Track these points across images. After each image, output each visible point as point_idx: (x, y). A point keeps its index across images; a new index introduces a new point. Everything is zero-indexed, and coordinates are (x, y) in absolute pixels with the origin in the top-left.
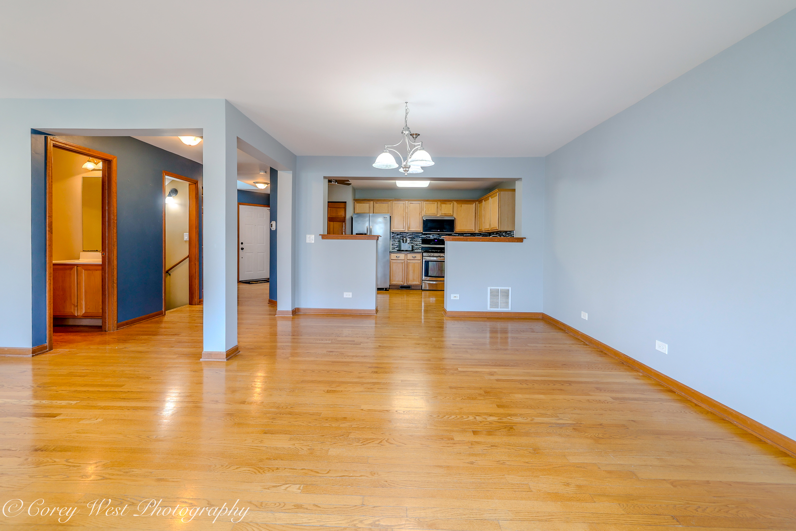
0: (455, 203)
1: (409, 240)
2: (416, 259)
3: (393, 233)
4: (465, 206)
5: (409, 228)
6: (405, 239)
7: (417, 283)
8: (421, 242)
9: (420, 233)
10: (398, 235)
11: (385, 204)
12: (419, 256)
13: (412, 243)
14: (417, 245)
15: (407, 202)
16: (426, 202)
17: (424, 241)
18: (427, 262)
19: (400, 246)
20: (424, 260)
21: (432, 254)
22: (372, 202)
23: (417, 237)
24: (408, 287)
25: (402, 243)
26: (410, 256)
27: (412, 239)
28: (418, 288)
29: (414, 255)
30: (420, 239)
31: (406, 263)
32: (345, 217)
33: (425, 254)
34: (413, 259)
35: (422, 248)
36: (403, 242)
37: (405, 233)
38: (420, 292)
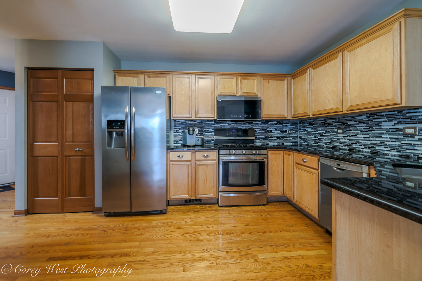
0: (261, 79)
1: (197, 131)
2: (208, 159)
3: (175, 120)
4: (274, 84)
5: (197, 113)
6: (191, 129)
7: (210, 195)
8: (213, 133)
9: (211, 121)
10: (182, 123)
11: (161, 79)
12: (213, 155)
13: (201, 134)
14: (208, 137)
15: (194, 76)
16: (222, 77)
17: (218, 131)
18: (226, 164)
19: (184, 139)
20: (221, 162)
21: (233, 151)
22: (142, 76)
23: (208, 126)
24: (198, 202)
25: (188, 135)
26: (199, 155)
27: (201, 128)
28: (212, 202)
29: (206, 153)
30: (211, 129)
31: (193, 165)
32: (92, 96)
33: (222, 152)
34: (203, 158)
35: (216, 141)
36: (189, 133)
37: (191, 120)
38: (216, 207)
